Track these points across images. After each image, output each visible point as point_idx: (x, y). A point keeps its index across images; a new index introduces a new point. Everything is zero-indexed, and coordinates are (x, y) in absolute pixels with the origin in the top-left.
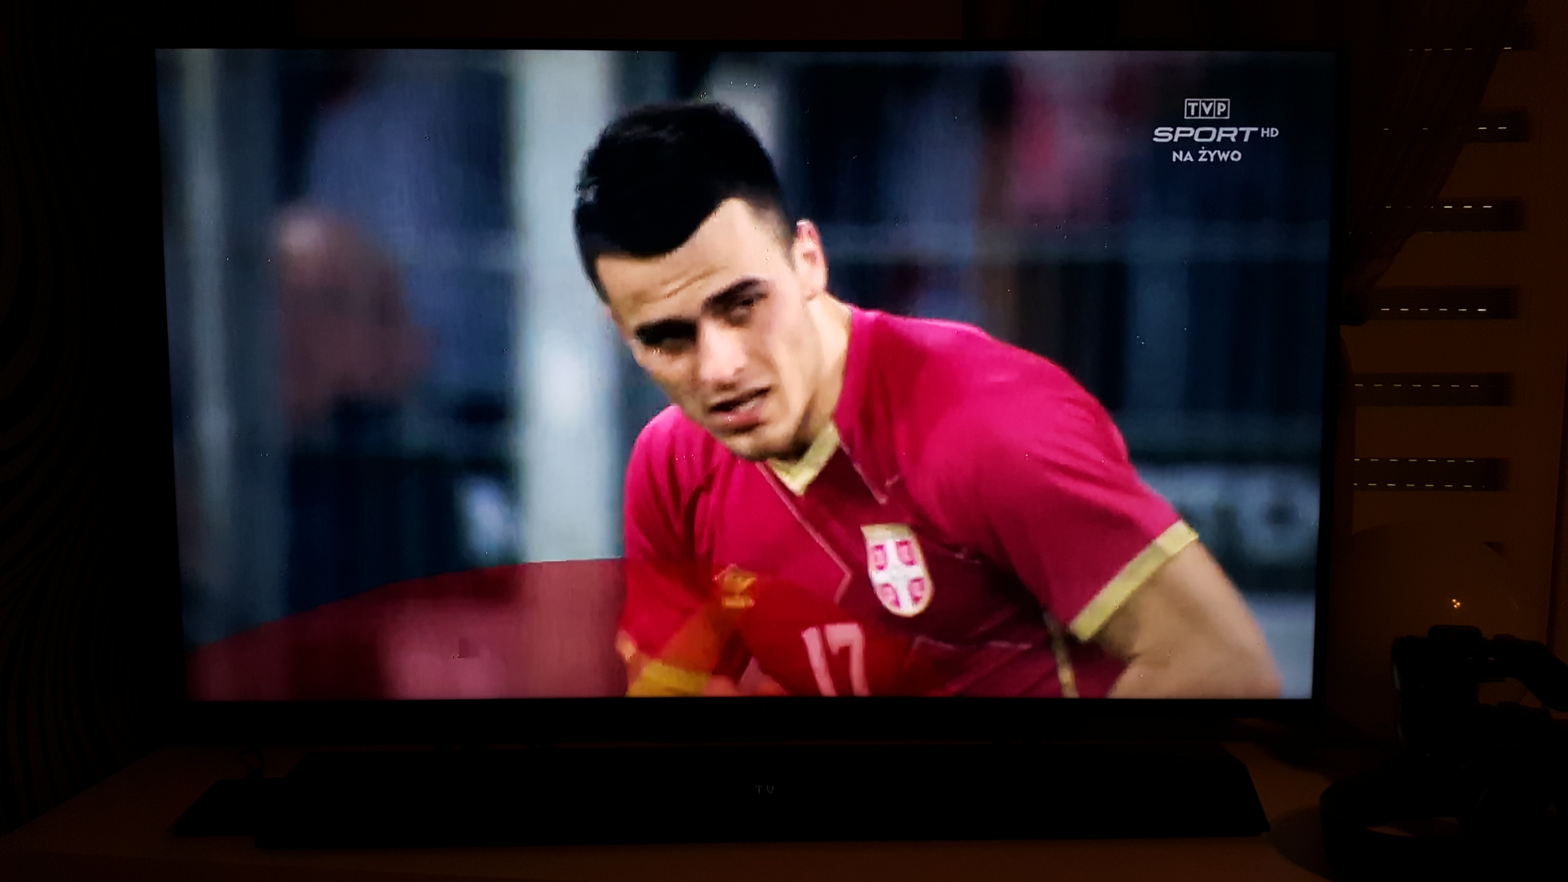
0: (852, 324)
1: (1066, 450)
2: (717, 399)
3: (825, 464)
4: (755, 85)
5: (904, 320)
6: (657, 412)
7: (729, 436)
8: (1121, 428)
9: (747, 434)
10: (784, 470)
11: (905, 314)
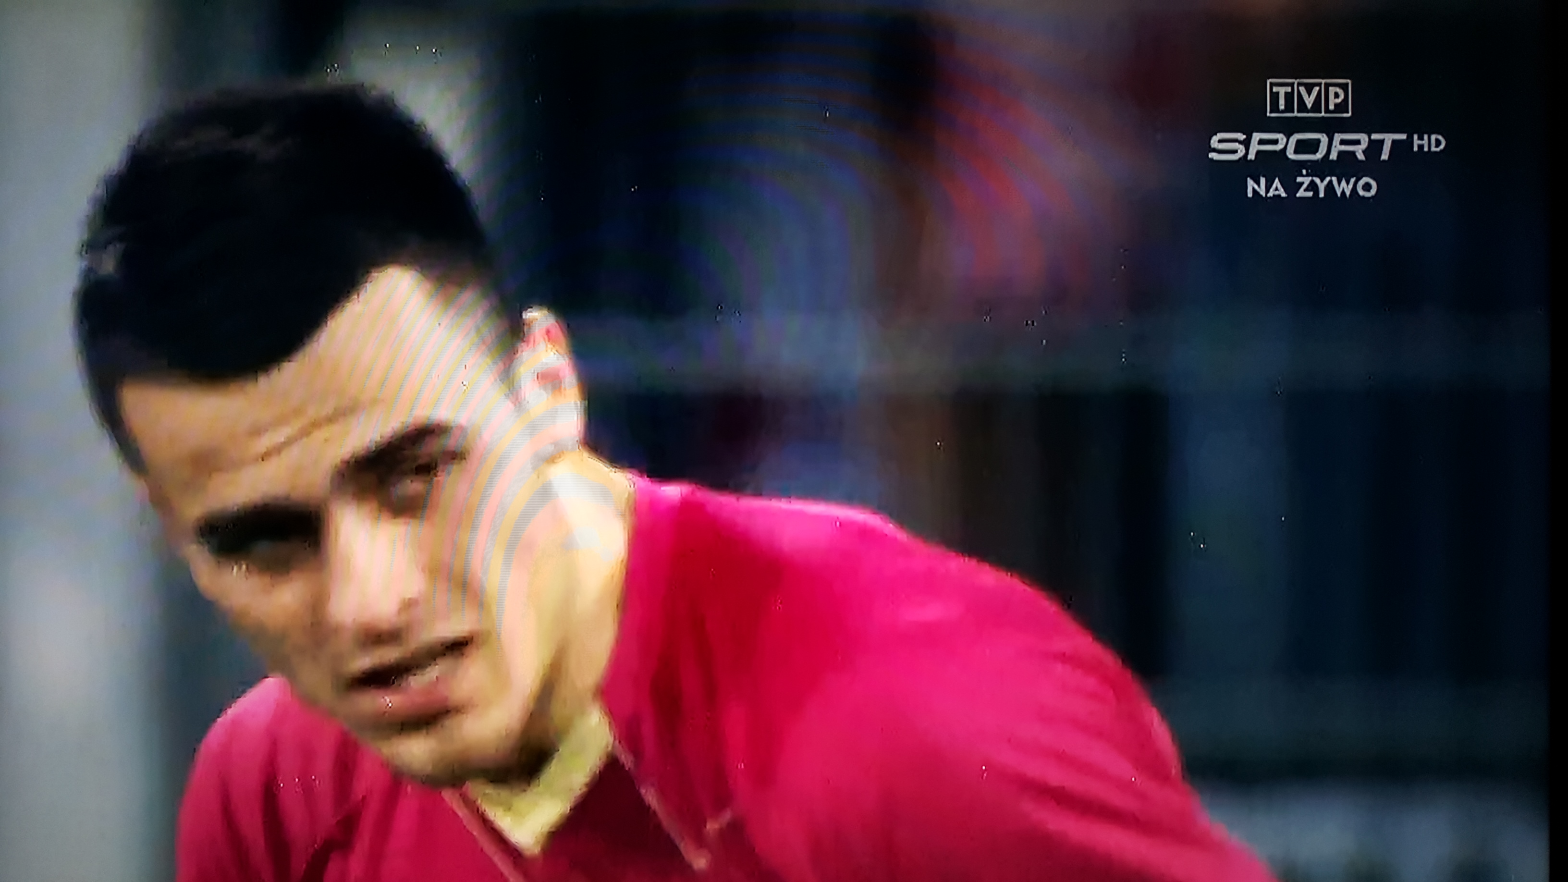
0: (635, 509)
1: (1062, 758)
2: (364, 662)
3: (585, 789)
4: (434, 50)
5: (738, 499)
6: (240, 690)
7: (388, 738)
8: (1165, 713)
9: (424, 731)
10: (500, 804)
11: (737, 489)
